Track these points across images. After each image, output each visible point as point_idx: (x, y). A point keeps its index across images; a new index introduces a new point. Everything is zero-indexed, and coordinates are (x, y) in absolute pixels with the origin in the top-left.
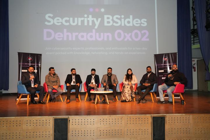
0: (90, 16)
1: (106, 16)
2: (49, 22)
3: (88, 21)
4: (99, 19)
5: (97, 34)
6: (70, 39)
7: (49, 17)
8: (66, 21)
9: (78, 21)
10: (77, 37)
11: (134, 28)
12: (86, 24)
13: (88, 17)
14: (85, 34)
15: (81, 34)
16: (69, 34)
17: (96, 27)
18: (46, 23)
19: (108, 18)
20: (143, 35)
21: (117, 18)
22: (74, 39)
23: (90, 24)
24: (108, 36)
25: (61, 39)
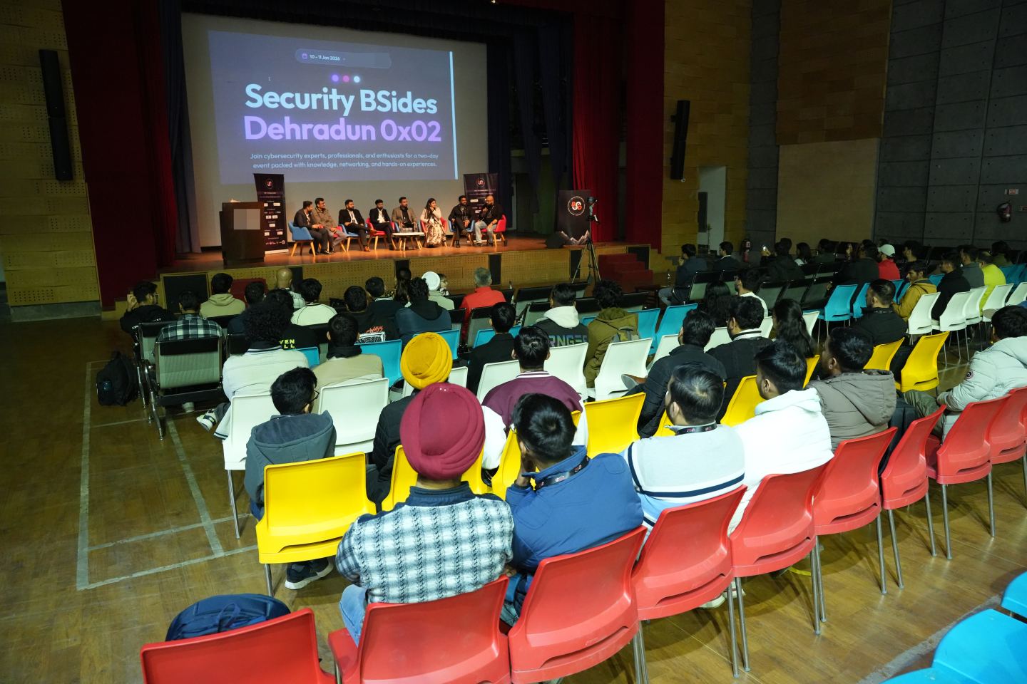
0: (334, 91)
1: (363, 92)
2: (254, 101)
3: (330, 101)
4: (352, 98)
5: (349, 127)
6: (298, 137)
7: (254, 90)
8: (289, 100)
9: (311, 101)
10: (310, 131)
11: (414, 116)
12: (326, 107)
13: (330, 92)
14: (325, 127)
15: (319, 126)
16: (296, 126)
17: (346, 113)
18: (249, 104)
19: (368, 96)
20: (431, 130)
21: (384, 96)
22: (305, 137)
23: (335, 107)
24: (369, 132)
25: (280, 137)
